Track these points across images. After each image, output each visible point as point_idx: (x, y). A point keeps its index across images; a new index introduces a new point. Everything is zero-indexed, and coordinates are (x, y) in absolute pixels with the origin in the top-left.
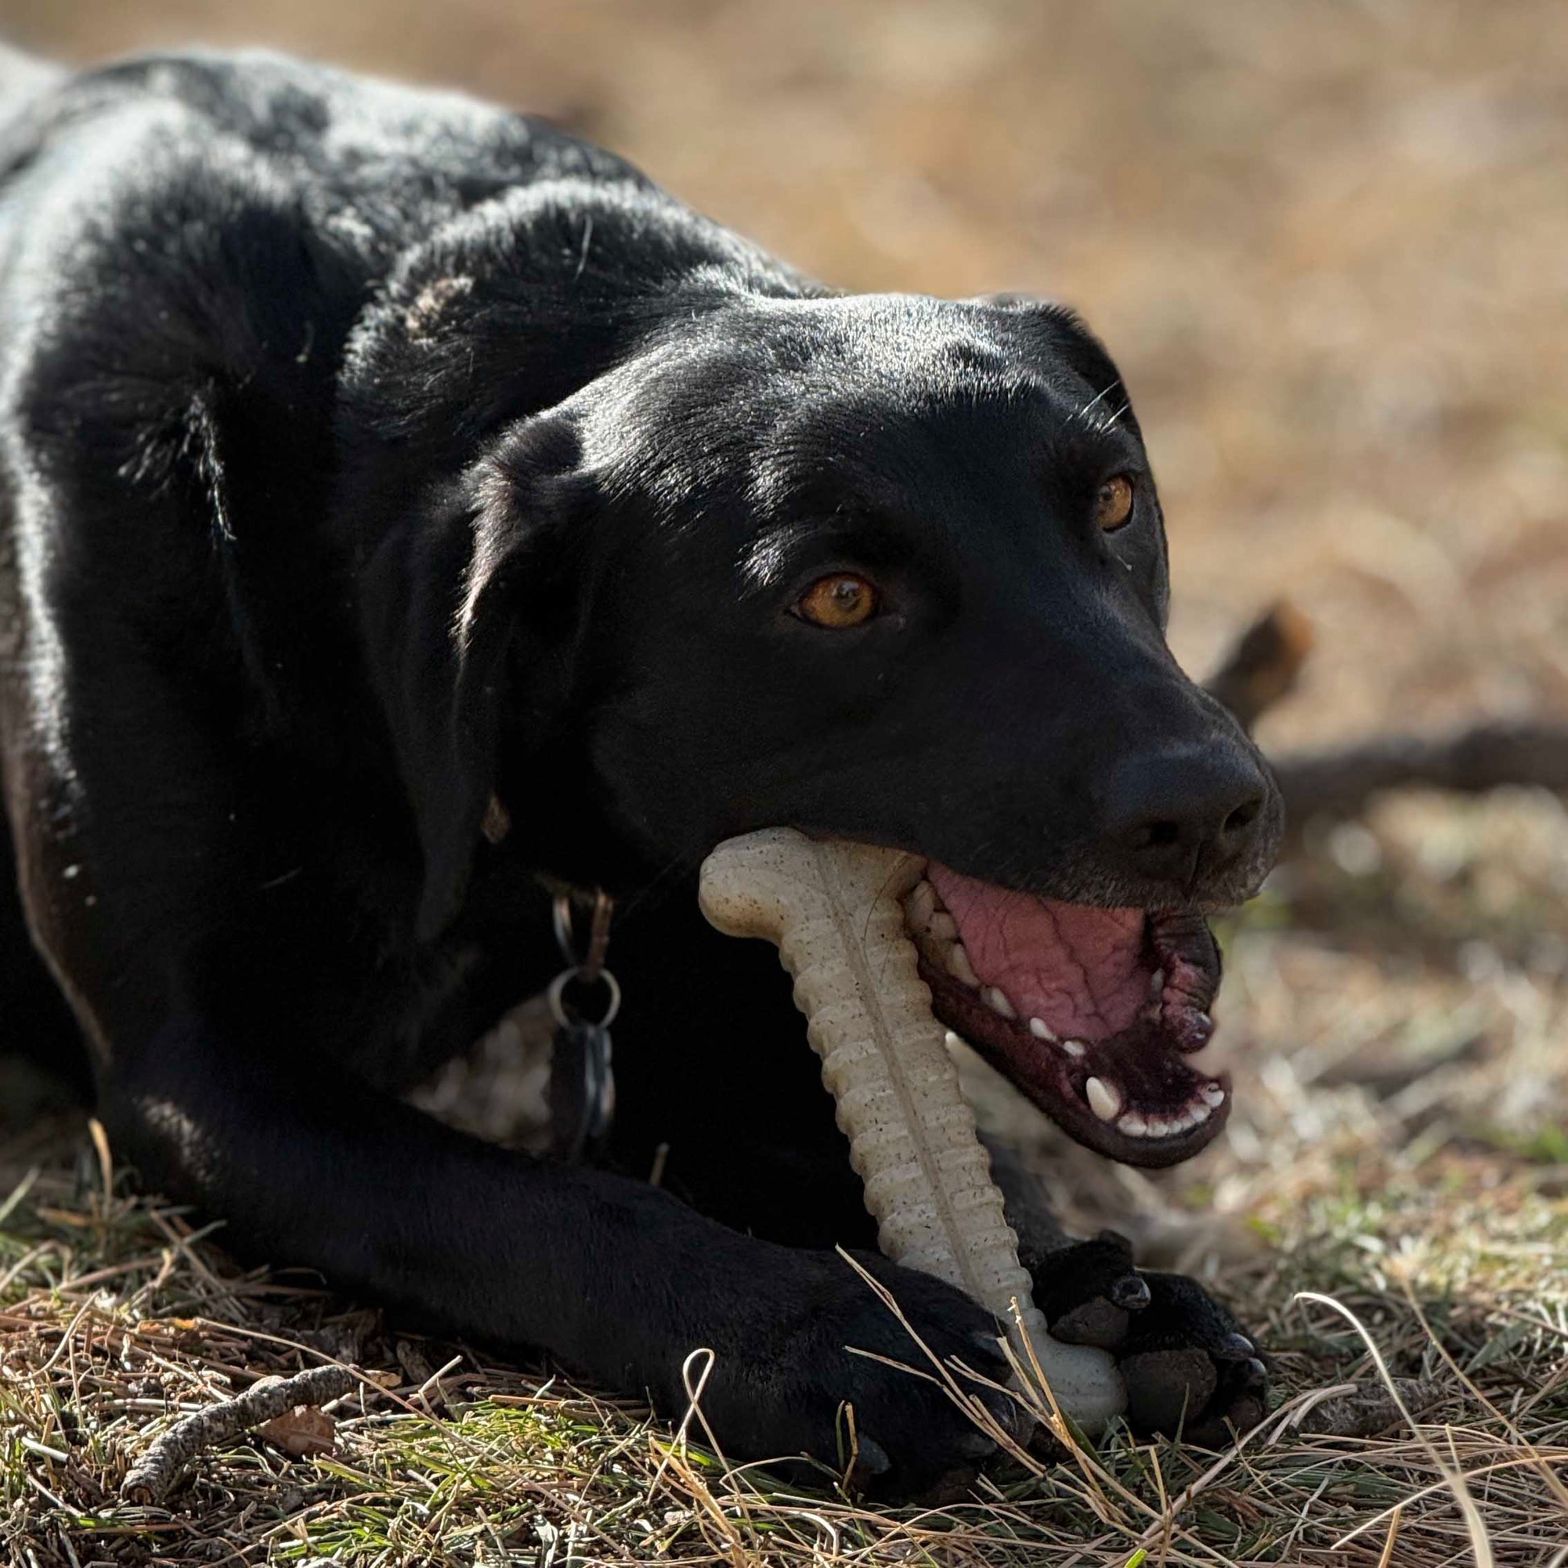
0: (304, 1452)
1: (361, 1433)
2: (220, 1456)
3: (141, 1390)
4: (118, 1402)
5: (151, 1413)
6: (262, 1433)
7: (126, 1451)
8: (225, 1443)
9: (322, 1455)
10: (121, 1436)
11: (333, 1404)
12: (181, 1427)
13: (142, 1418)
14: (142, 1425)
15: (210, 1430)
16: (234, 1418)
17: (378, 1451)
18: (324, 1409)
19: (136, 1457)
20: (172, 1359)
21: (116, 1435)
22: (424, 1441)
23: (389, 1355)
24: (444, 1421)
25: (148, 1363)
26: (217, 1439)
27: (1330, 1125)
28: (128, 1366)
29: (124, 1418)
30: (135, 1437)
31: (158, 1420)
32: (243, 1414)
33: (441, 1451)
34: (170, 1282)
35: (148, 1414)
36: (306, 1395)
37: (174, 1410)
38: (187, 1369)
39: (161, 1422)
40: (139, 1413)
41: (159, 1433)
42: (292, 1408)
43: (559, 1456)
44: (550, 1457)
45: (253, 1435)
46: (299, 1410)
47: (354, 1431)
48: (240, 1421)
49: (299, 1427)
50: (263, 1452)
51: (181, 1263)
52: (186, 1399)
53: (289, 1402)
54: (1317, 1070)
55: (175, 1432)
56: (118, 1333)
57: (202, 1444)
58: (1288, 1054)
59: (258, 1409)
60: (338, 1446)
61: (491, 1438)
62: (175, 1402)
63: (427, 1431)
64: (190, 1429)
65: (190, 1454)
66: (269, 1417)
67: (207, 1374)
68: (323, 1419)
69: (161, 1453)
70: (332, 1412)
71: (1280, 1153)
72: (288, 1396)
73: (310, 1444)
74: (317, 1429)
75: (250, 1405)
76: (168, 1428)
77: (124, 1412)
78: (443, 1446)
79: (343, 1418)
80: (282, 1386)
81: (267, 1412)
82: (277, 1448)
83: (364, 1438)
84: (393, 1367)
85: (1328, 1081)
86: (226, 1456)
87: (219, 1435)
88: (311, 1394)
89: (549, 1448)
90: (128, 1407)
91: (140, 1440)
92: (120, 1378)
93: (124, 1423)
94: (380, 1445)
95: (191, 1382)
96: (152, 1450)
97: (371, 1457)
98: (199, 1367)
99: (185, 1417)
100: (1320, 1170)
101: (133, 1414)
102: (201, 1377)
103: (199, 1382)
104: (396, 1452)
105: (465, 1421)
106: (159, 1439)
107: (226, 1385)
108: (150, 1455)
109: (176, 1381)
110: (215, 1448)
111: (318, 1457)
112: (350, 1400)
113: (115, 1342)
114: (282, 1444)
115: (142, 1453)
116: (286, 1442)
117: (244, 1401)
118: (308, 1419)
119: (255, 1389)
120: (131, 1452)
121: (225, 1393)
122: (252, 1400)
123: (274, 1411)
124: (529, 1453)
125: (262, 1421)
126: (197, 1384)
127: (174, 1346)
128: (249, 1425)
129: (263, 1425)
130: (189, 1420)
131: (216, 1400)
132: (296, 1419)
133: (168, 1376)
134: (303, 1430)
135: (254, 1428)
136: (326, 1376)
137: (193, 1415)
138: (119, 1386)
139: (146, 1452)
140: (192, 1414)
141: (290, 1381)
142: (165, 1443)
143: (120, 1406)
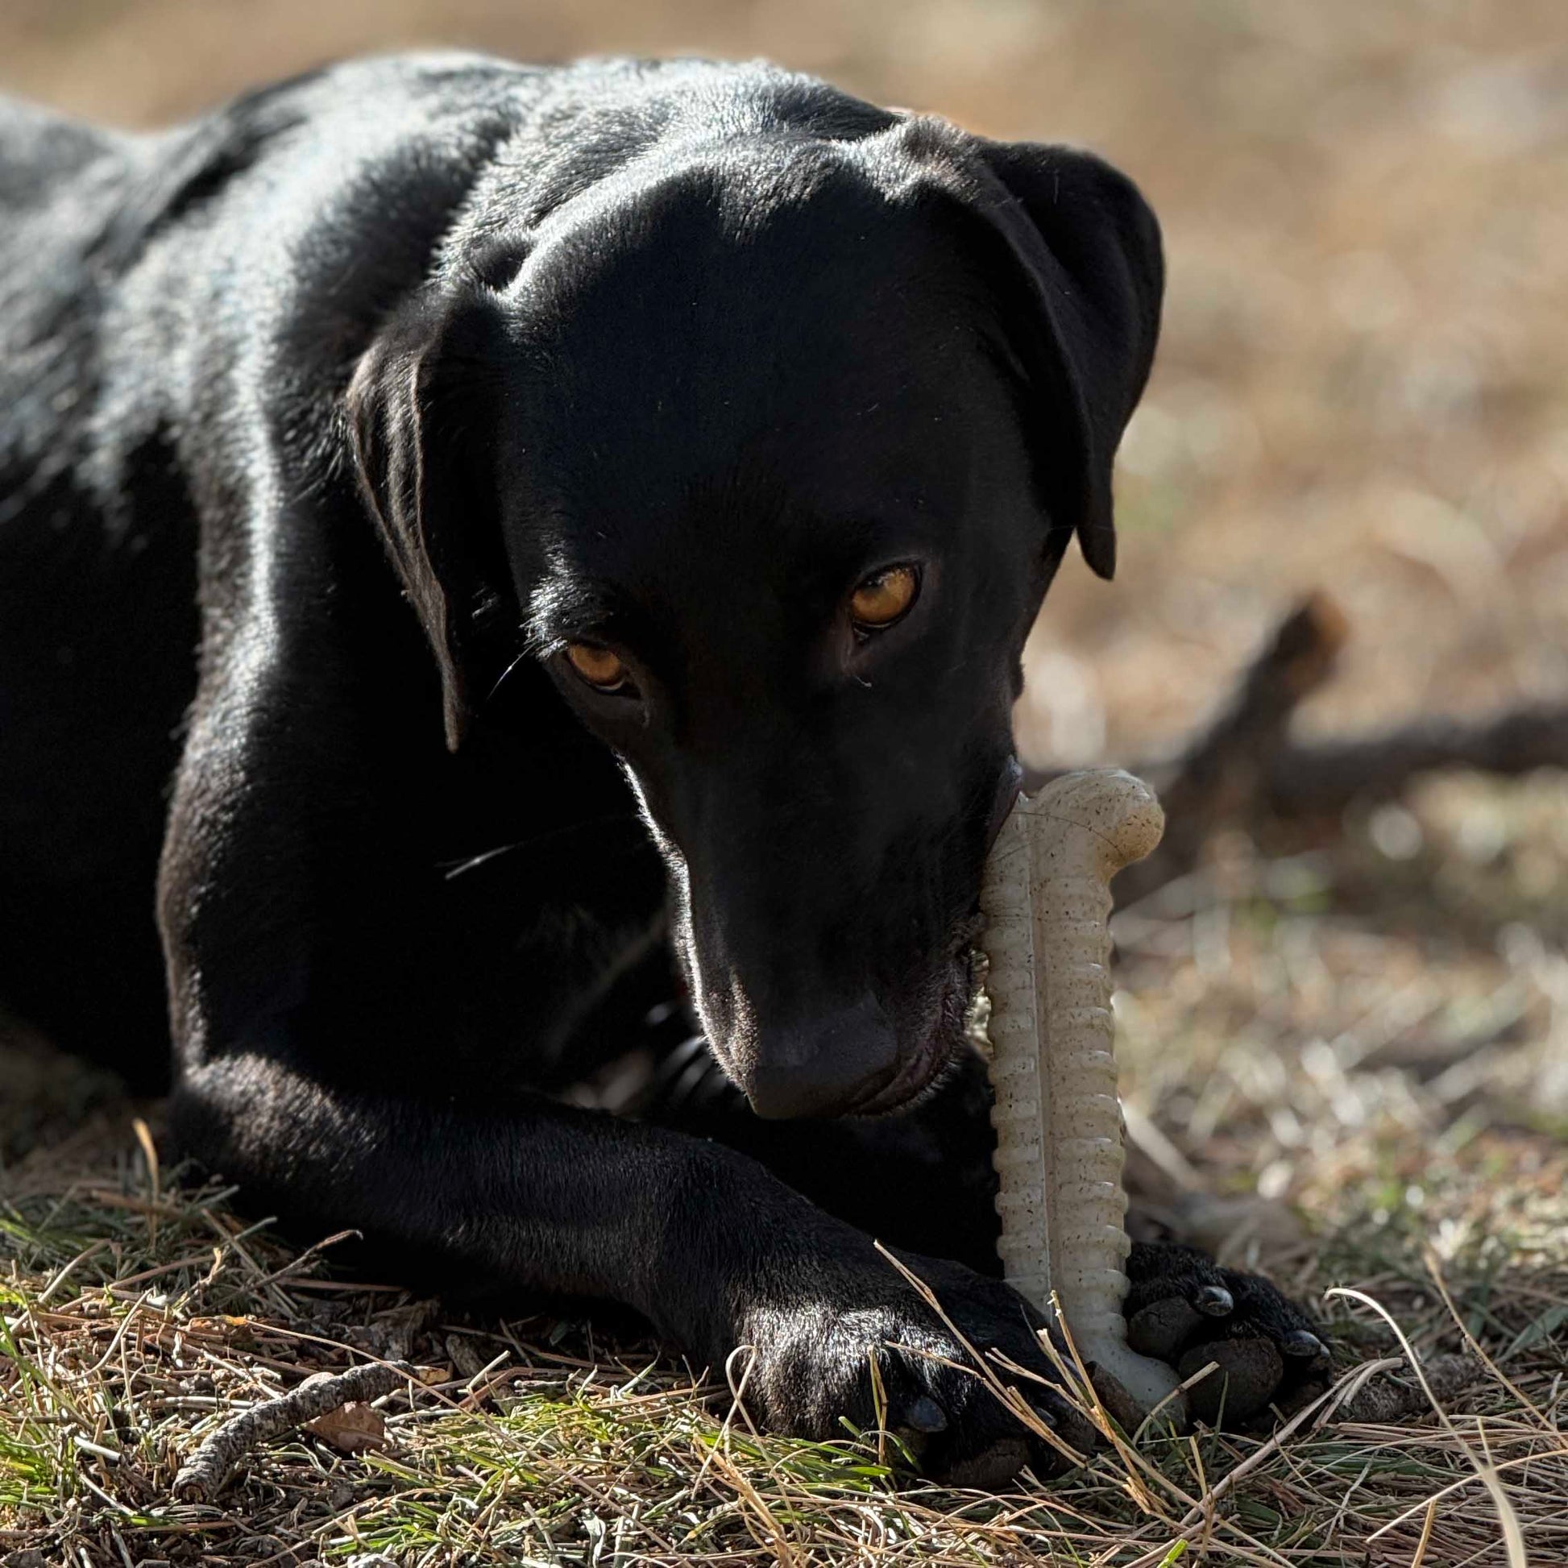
0: (354, 1449)
1: (410, 1428)
2: (271, 1453)
3: (193, 1387)
4: (170, 1399)
5: (203, 1411)
6: (311, 1429)
7: (178, 1449)
8: (275, 1439)
9: (372, 1451)
10: (173, 1433)
11: (382, 1399)
12: (231, 1424)
13: (193, 1416)
14: (194, 1422)
15: (260, 1427)
16: (284, 1416)
17: (427, 1447)
18: (373, 1404)
19: (188, 1455)
20: (223, 1356)
21: (167, 1433)
22: (473, 1436)
23: (438, 1349)
24: (492, 1416)
25: (200, 1360)
26: (267, 1436)
27: (1371, 1112)
28: (180, 1363)
29: (176, 1416)
30: (187, 1435)
31: (210, 1417)
32: (293, 1411)
33: (490, 1445)
34: (221, 1278)
35: (200, 1411)
36: (354, 1391)
37: (225, 1407)
38: (238, 1366)
39: (213, 1420)
40: (191, 1410)
41: (210, 1430)
42: (342, 1404)
43: (606, 1449)
44: (597, 1450)
45: (303, 1432)
46: (349, 1407)
47: (403, 1426)
48: (290, 1418)
49: (349, 1423)
50: (313, 1449)
51: (232, 1260)
52: (237, 1396)
53: (339, 1399)
54: (1357, 1056)
55: (226, 1429)
56: (170, 1332)
57: (253, 1442)
58: (1329, 1039)
59: (308, 1406)
60: (387, 1441)
61: (539, 1432)
62: (226, 1400)
63: (475, 1427)
64: (240, 1427)
65: (241, 1452)
66: (319, 1414)
67: (258, 1370)
68: (373, 1415)
69: (212, 1452)
70: (382, 1407)
71: (1321, 1140)
72: (338, 1393)
73: (360, 1440)
74: (366, 1425)
75: (300, 1402)
76: (219, 1425)
77: (176, 1410)
78: (492, 1441)
79: (393, 1414)
80: (331, 1383)
81: (317, 1409)
82: (328, 1444)
83: (414, 1433)
84: (444, 1360)
85: (1370, 1065)
86: (276, 1452)
87: (270, 1432)
88: (361, 1390)
89: (597, 1442)
90: (180, 1405)
91: (192, 1438)
92: (171, 1376)
93: (176, 1421)
94: (429, 1440)
95: (242, 1379)
96: (203, 1448)
97: (420, 1452)
98: (250, 1364)
99: (236, 1414)
100: (1361, 1155)
101: (184, 1411)
102: (251, 1374)
103: (250, 1378)
104: (444, 1447)
105: (513, 1415)
106: (210, 1437)
107: (277, 1382)
108: (201, 1453)
109: (227, 1378)
110: (266, 1445)
111: (368, 1454)
112: (398, 1395)
113: (166, 1339)
114: (332, 1441)
115: (194, 1450)
116: (335, 1437)
117: (294, 1398)
118: (358, 1415)
119: (305, 1385)
120: (183, 1450)
121: (276, 1389)
122: (302, 1397)
123: (324, 1408)
124: (576, 1446)
125: (313, 1418)
126: (247, 1382)
127: (225, 1342)
128: (299, 1422)
129: (313, 1421)
130: (240, 1417)
131: (267, 1397)
132: (346, 1415)
133: (219, 1373)
134: (353, 1426)
135: (304, 1425)
136: (376, 1372)
137: (244, 1412)
138: (170, 1383)
139: (198, 1450)
140: (243, 1410)
141: (340, 1377)
142: (216, 1441)
143: (171, 1403)
